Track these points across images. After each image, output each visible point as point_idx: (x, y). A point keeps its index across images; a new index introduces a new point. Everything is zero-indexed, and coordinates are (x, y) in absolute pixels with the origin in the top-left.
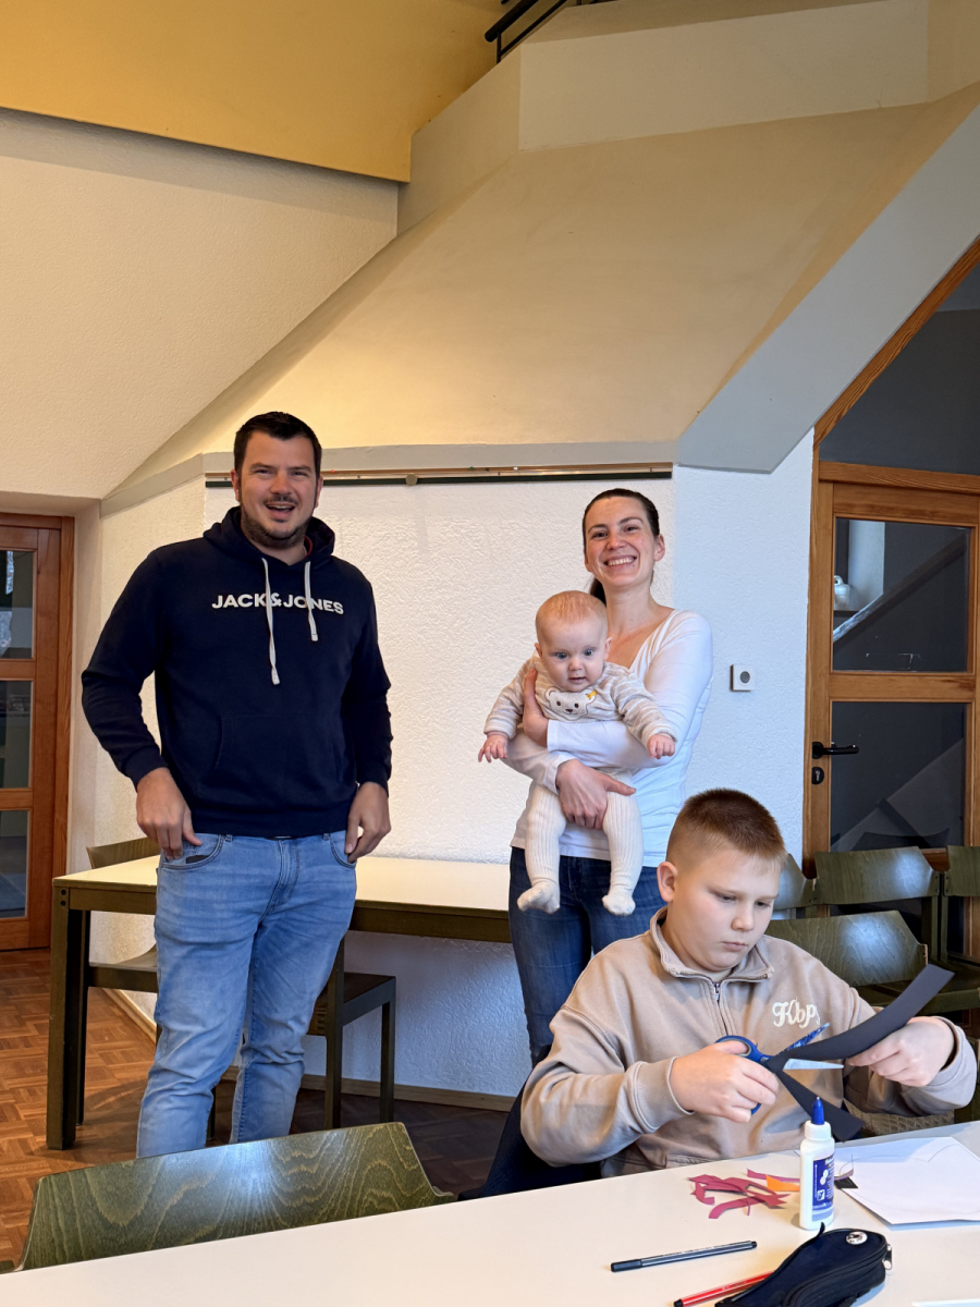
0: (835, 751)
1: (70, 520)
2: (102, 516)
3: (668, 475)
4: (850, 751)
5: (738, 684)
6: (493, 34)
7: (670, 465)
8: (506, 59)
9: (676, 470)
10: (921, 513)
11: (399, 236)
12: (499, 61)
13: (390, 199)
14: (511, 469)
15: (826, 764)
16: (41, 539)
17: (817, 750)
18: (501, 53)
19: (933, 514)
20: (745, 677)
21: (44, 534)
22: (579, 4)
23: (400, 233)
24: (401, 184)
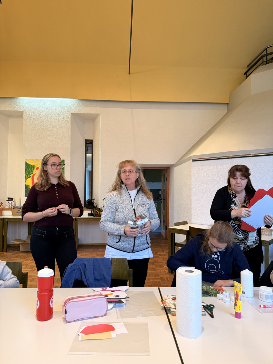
1: (169, 168)
2: (174, 167)
6: (245, 73)
8: (249, 78)
12: (247, 78)
13: (226, 106)
14: (251, 154)
18: (247, 77)
22: (263, 65)
23: (227, 112)
24: (227, 104)
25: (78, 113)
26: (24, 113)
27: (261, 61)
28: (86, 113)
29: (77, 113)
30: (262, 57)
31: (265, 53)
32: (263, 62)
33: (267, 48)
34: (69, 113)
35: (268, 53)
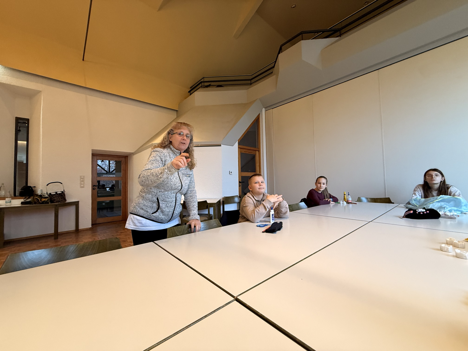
0: (242, 182)
1: (127, 156)
2: (133, 155)
3: (221, 146)
4: (244, 182)
5: (230, 173)
6: (189, 92)
7: (221, 144)
8: (191, 95)
9: (222, 145)
10: (250, 152)
11: (176, 118)
12: (190, 95)
13: (175, 113)
14: (199, 145)
15: (241, 184)
16: (123, 159)
17: (240, 182)
18: (191, 94)
19: (251, 153)
20: (231, 172)
21: (123, 158)
22: (202, 88)
23: (177, 117)
24: (177, 111)
27: (200, 85)
29: (2, 82)
30: (201, 83)
31: (202, 80)
32: (202, 86)
33: (204, 78)
35: (204, 81)
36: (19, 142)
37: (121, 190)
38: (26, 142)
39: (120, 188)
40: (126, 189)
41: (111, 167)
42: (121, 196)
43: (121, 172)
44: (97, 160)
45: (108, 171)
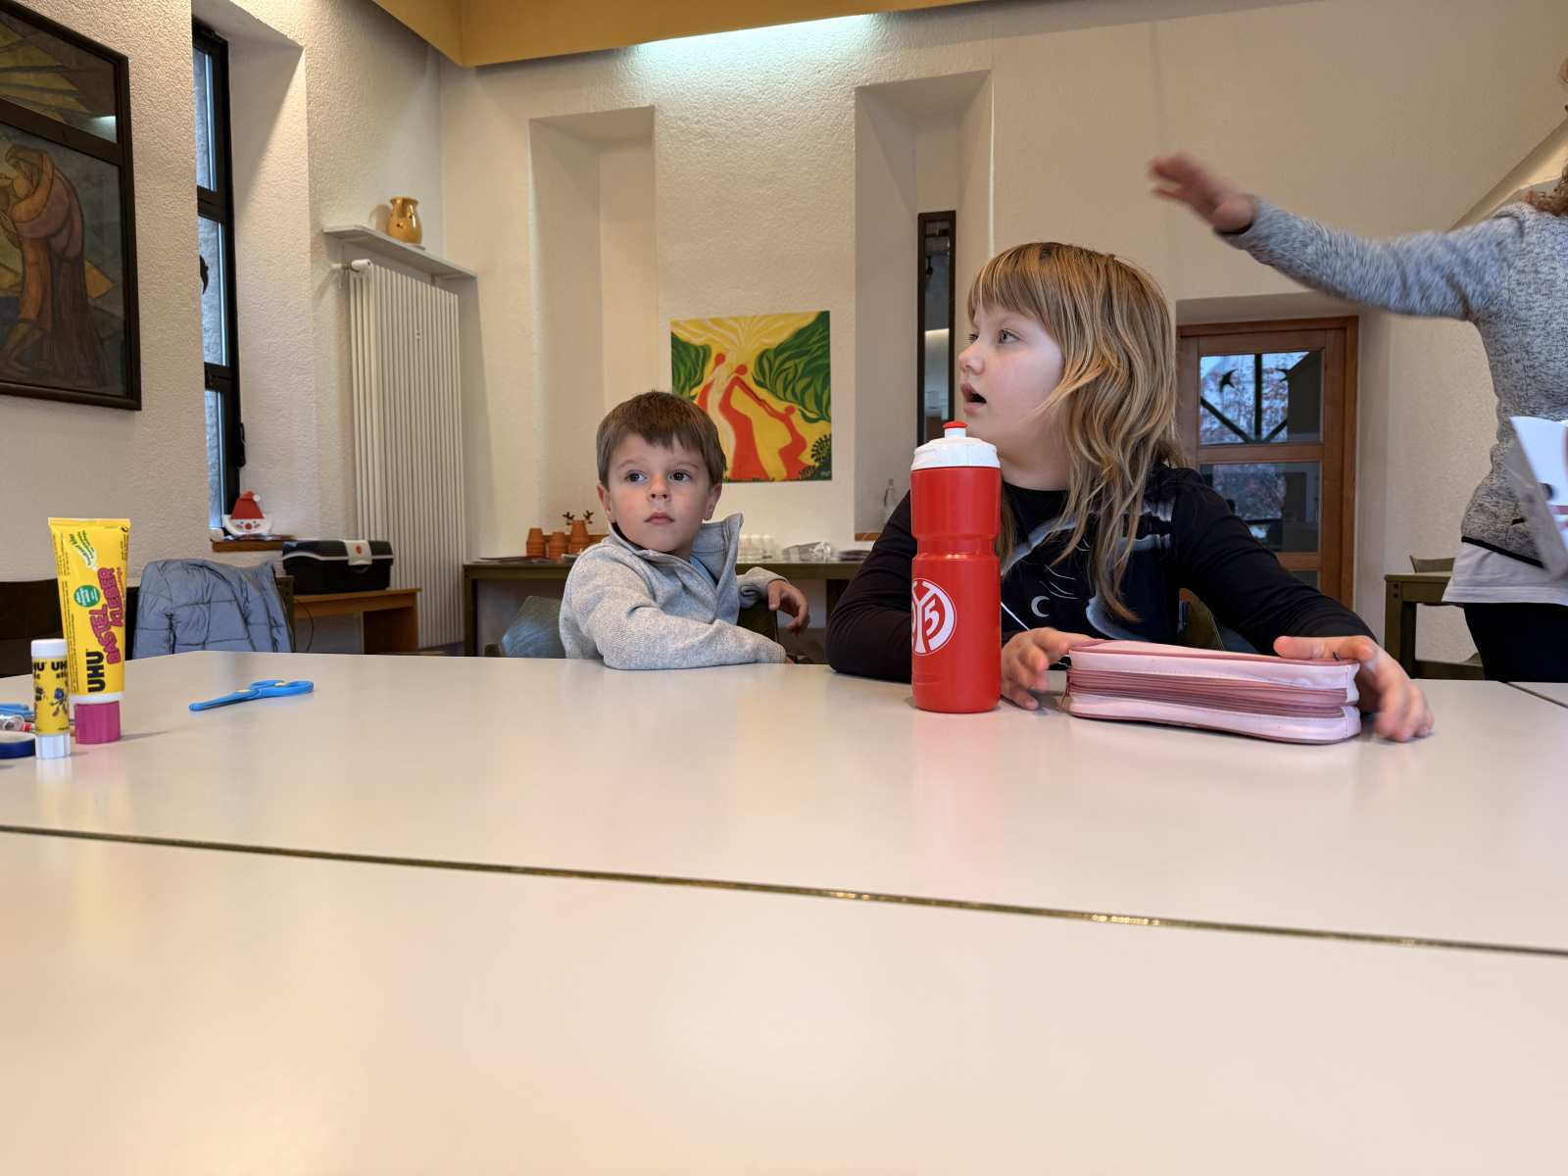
1: (1355, 318)
16: (1334, 339)
21: (1331, 335)
25: (890, 83)
26: (656, 113)
28: (923, 75)
29: (884, 85)
34: (849, 89)
36: (929, 334)
37: (1316, 532)
38: (945, 332)
39: (1309, 519)
40: (1345, 510)
41: (1266, 416)
42: (1315, 549)
43: (1318, 431)
44: (1200, 355)
45: (1253, 437)
